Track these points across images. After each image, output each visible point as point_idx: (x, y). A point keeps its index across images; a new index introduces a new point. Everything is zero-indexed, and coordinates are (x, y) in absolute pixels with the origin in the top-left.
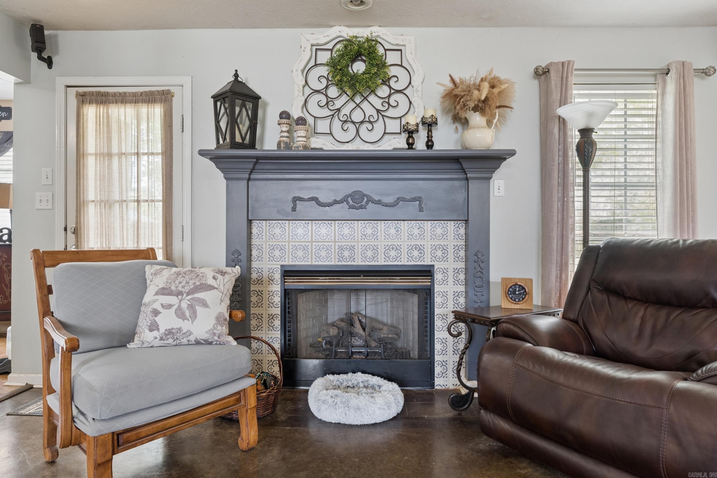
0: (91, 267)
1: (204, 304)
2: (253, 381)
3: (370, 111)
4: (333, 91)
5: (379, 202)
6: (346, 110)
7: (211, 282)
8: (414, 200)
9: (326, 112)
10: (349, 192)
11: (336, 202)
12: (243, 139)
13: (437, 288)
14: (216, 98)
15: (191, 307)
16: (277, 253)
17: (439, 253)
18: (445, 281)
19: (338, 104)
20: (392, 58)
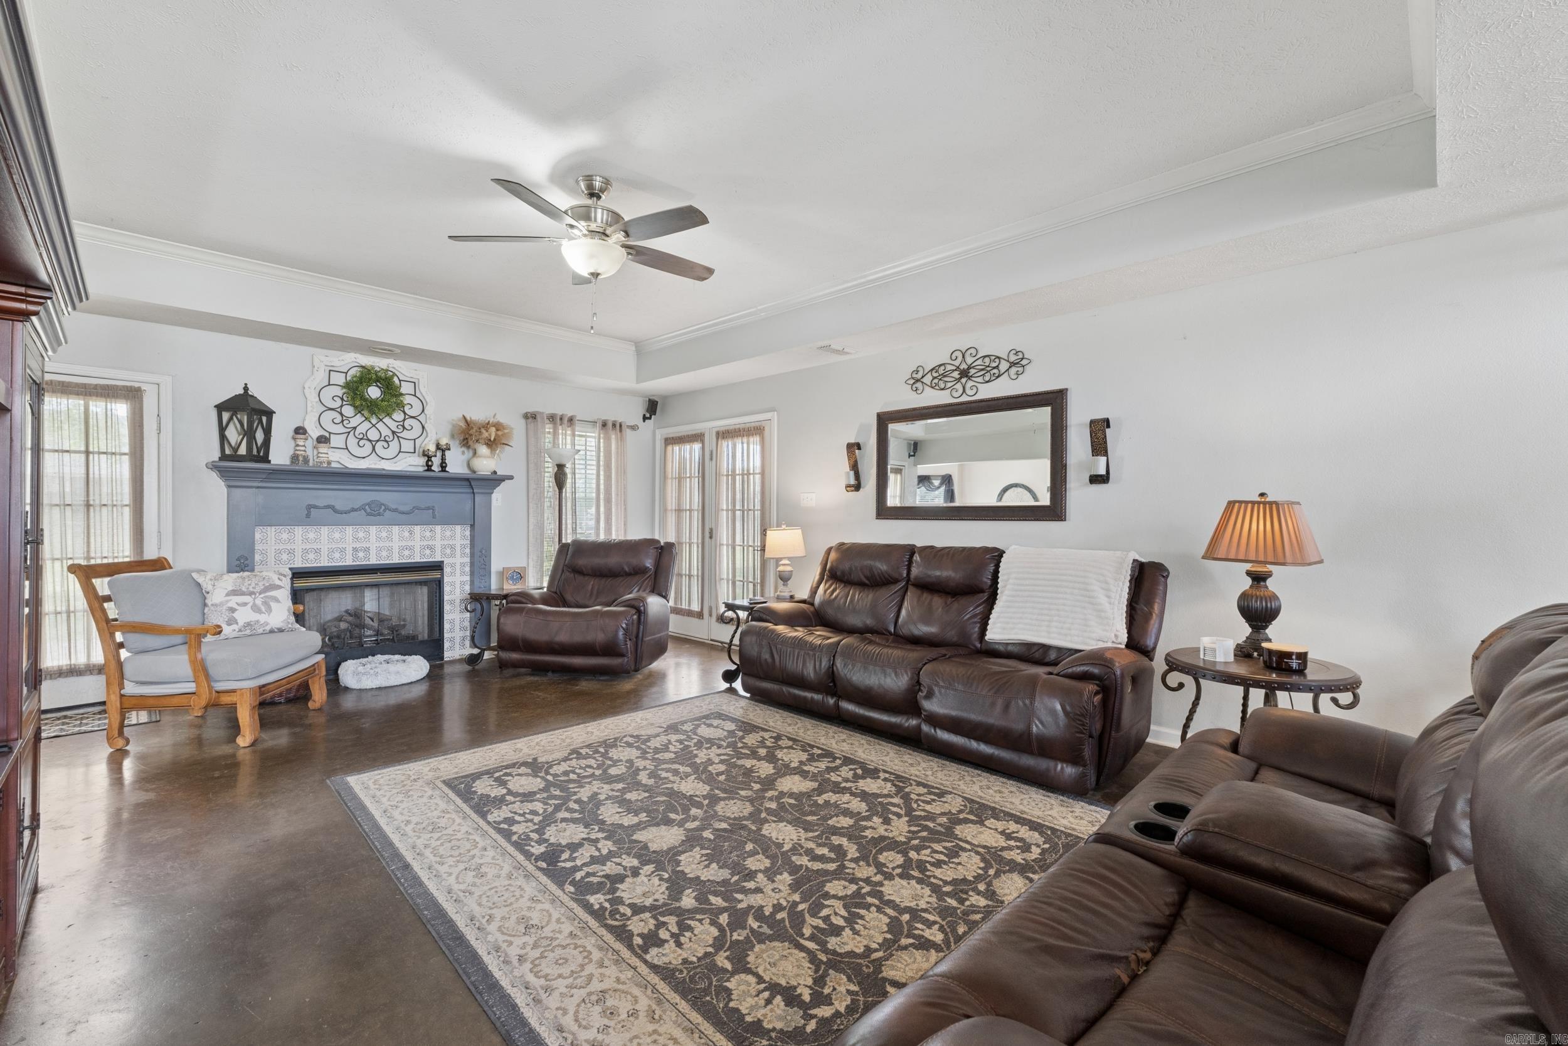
0: (141, 577)
1: (277, 600)
2: (323, 656)
3: (386, 432)
4: (348, 411)
5: (395, 510)
6: (362, 429)
7: (278, 582)
8: (428, 508)
9: (340, 429)
10: (368, 501)
11: (353, 510)
12: (258, 452)
13: (446, 579)
14: (220, 408)
15: (265, 603)
16: (285, 557)
17: (448, 551)
18: (453, 574)
19: (354, 422)
20: (406, 388)
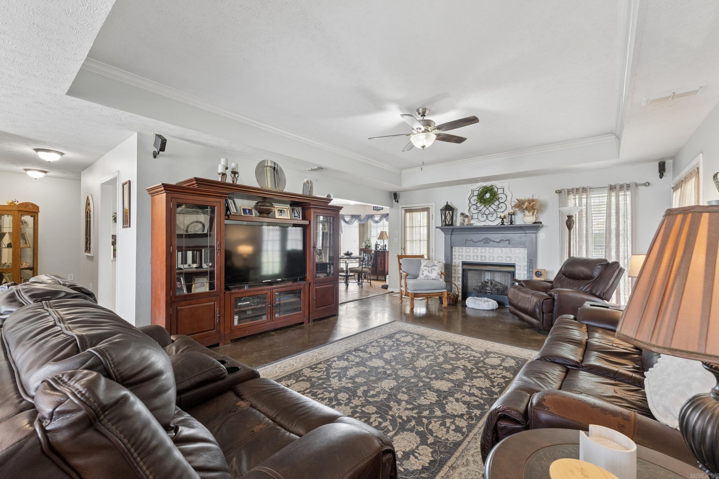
0: (409, 259)
1: (435, 270)
2: (446, 290)
3: (492, 210)
4: (479, 205)
5: (494, 241)
6: (483, 211)
7: (436, 264)
8: (507, 240)
9: (476, 211)
10: (484, 238)
11: (479, 241)
12: (449, 223)
13: (517, 272)
14: (441, 210)
15: (431, 270)
16: (460, 257)
17: (518, 259)
18: (520, 269)
19: (481, 208)
20: (500, 191)
